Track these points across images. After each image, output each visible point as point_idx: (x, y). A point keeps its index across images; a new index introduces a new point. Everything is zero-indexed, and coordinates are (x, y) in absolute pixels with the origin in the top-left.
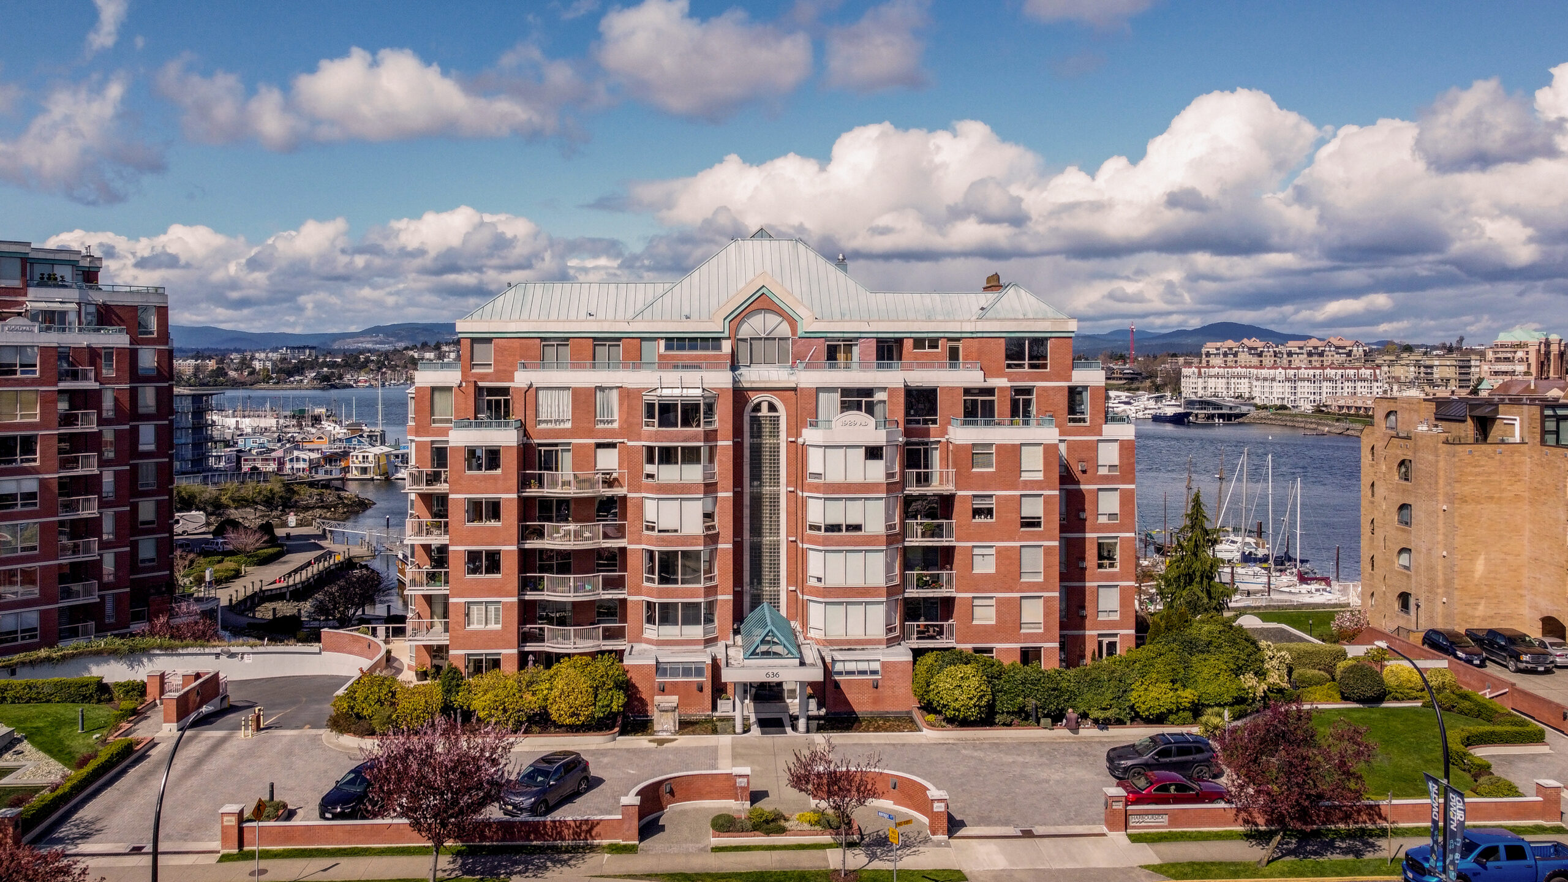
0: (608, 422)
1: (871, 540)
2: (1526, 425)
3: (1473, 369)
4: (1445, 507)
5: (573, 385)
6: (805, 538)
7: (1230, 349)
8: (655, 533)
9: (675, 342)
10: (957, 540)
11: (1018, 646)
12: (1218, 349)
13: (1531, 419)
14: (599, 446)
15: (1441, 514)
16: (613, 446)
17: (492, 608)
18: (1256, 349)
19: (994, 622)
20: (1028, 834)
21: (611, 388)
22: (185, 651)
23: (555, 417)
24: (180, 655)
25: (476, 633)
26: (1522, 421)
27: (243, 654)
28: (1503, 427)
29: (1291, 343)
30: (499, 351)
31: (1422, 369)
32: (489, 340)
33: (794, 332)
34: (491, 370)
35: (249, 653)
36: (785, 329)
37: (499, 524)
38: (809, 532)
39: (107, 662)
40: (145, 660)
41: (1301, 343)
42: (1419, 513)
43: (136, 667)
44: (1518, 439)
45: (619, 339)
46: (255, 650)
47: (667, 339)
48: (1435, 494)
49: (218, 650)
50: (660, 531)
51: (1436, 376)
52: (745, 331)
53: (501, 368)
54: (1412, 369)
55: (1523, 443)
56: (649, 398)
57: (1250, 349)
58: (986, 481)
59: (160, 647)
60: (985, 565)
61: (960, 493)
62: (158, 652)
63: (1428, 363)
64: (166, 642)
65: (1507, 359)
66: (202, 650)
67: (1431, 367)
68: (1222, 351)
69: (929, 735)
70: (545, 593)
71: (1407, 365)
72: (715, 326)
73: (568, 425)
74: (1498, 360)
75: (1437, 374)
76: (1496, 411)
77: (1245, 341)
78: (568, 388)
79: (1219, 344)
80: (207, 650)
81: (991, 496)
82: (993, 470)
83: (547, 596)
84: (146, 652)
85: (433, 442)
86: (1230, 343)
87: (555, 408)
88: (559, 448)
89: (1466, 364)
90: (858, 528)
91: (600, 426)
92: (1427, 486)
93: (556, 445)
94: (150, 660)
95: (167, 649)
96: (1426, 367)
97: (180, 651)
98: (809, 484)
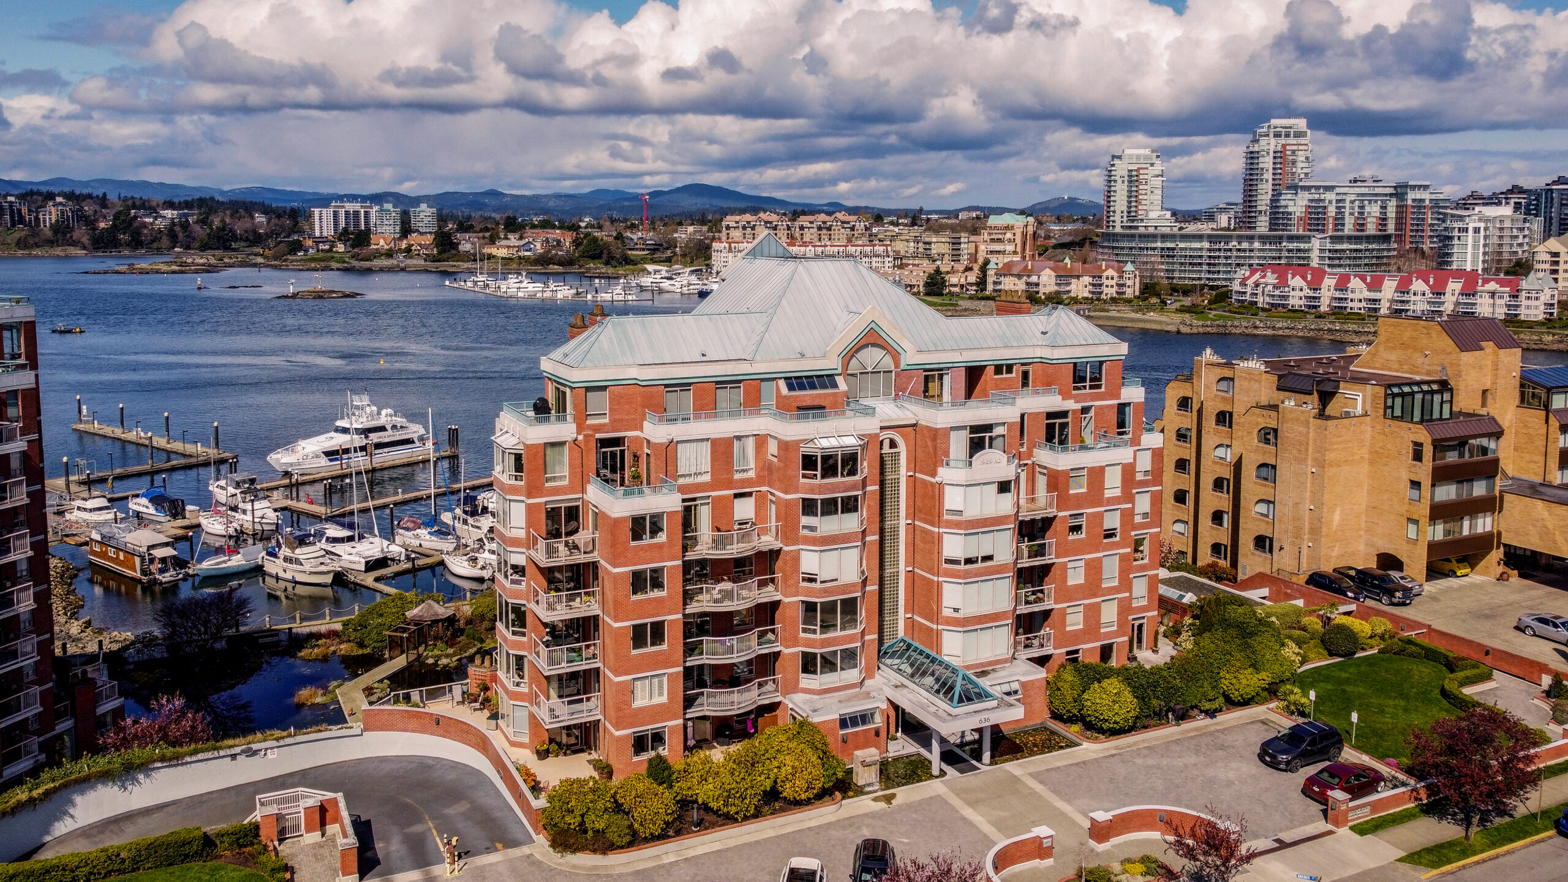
0: (744, 471)
1: (1000, 569)
2: (1369, 401)
3: (962, 246)
4: (1314, 470)
5: (713, 437)
6: (941, 572)
7: (749, 222)
8: (818, 585)
9: (796, 382)
10: (1057, 557)
11: (1098, 644)
12: (737, 222)
13: (1375, 397)
14: (737, 496)
15: (1310, 475)
16: (750, 494)
17: (656, 680)
18: (771, 223)
19: (1081, 626)
20: (1282, 845)
21: (747, 436)
22: (194, 758)
23: (693, 471)
24: (187, 763)
25: (641, 710)
26: (1364, 396)
27: (266, 749)
28: (1344, 400)
29: (802, 218)
30: (615, 401)
31: (920, 244)
32: (604, 388)
33: (897, 365)
34: (606, 420)
35: (272, 748)
36: (888, 362)
37: (664, 593)
38: (945, 566)
39: (93, 787)
40: (141, 777)
41: (811, 218)
42: (1285, 472)
43: (130, 788)
44: (1359, 410)
45: (740, 381)
46: (282, 743)
47: (785, 378)
48: (1305, 460)
49: (237, 750)
50: (822, 582)
51: (933, 252)
52: (854, 366)
53: (617, 417)
54: (912, 244)
55: (1366, 415)
56: (805, 449)
57: (766, 222)
58: (1080, 501)
59: (162, 759)
60: (1076, 577)
61: (1061, 514)
62: (159, 765)
63: (927, 240)
64: (170, 751)
65: (999, 240)
66: (216, 754)
67: (930, 243)
68: (740, 224)
69: (1090, 749)
70: (705, 656)
71: (907, 241)
72: (831, 363)
73: (707, 478)
74: (992, 240)
75: (935, 250)
76: (1338, 387)
77: (762, 215)
78: (707, 440)
79: (738, 218)
80: (222, 753)
81: (1082, 514)
82: (1084, 490)
83: (706, 659)
84: (145, 767)
85: (546, 503)
86: (748, 217)
87: (693, 461)
88: (698, 502)
89: (957, 241)
90: (990, 558)
91: (737, 476)
92: (1295, 452)
93: (694, 499)
94: (147, 776)
95: (170, 760)
96: (925, 243)
97: (189, 759)
98: (947, 521)
